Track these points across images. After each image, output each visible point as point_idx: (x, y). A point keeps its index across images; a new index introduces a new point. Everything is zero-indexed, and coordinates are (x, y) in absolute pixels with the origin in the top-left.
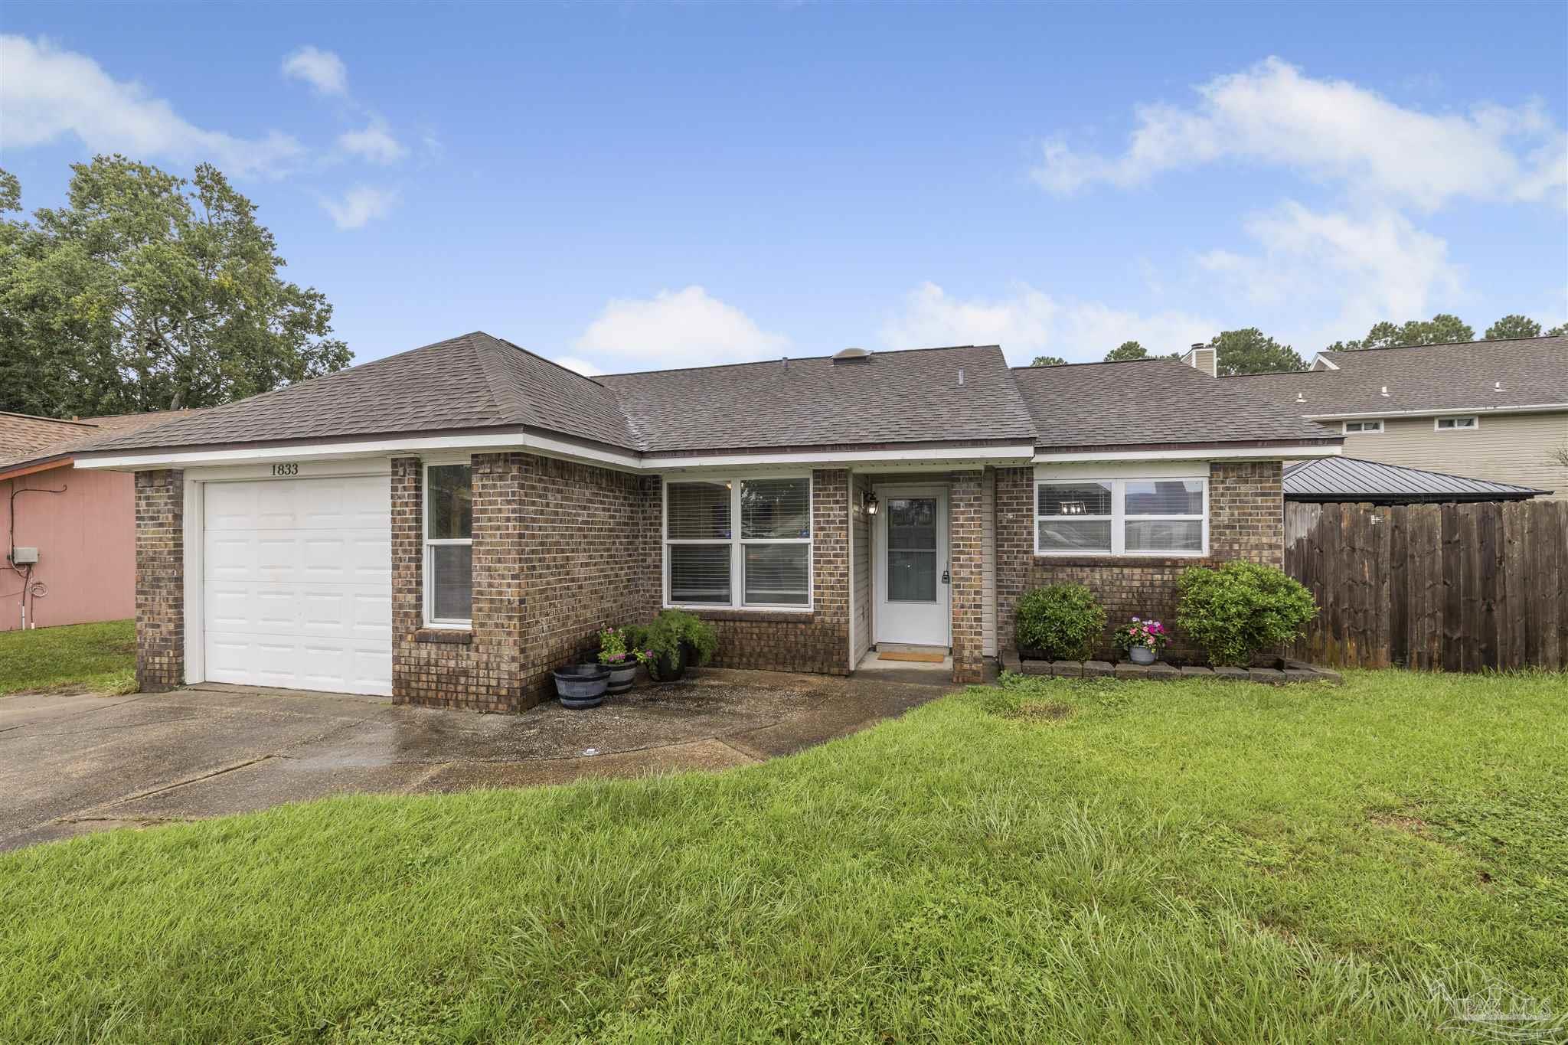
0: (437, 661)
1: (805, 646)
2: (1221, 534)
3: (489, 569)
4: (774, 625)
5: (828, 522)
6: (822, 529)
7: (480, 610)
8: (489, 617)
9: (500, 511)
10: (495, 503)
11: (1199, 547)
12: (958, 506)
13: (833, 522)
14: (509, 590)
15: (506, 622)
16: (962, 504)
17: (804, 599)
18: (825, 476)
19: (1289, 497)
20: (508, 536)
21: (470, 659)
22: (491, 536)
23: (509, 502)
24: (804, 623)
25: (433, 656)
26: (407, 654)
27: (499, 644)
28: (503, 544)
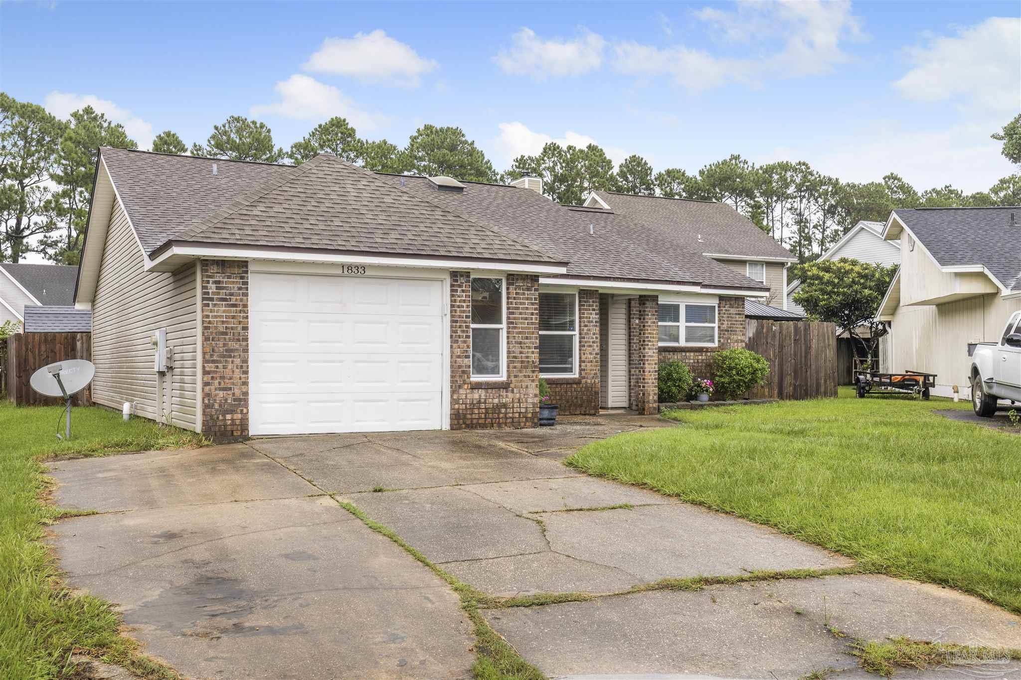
0: (485, 400)
1: (576, 398)
2: (724, 334)
3: (521, 343)
4: (559, 386)
5: (589, 322)
6: (586, 326)
7: (515, 367)
8: (521, 372)
9: (527, 308)
10: (524, 304)
11: (713, 341)
12: (648, 315)
13: (592, 322)
14: (533, 355)
15: (531, 374)
16: (650, 314)
17: (570, 370)
18: (585, 293)
19: (747, 316)
20: (532, 323)
21: (507, 398)
22: (521, 323)
23: (533, 304)
24: (576, 384)
25: (483, 397)
26: (464, 397)
27: (527, 387)
28: (529, 328)
